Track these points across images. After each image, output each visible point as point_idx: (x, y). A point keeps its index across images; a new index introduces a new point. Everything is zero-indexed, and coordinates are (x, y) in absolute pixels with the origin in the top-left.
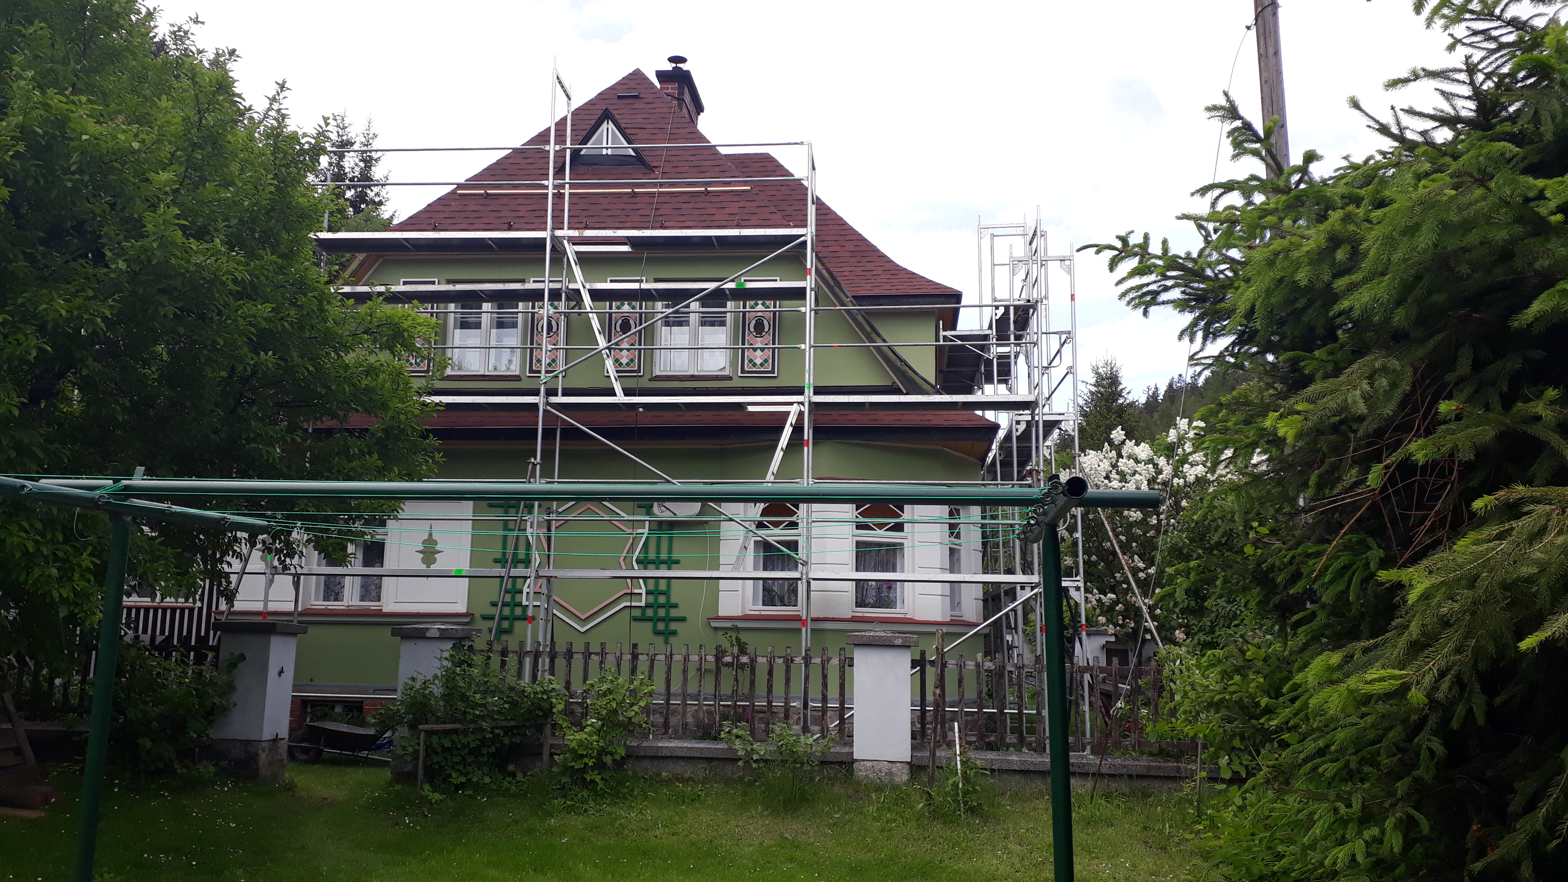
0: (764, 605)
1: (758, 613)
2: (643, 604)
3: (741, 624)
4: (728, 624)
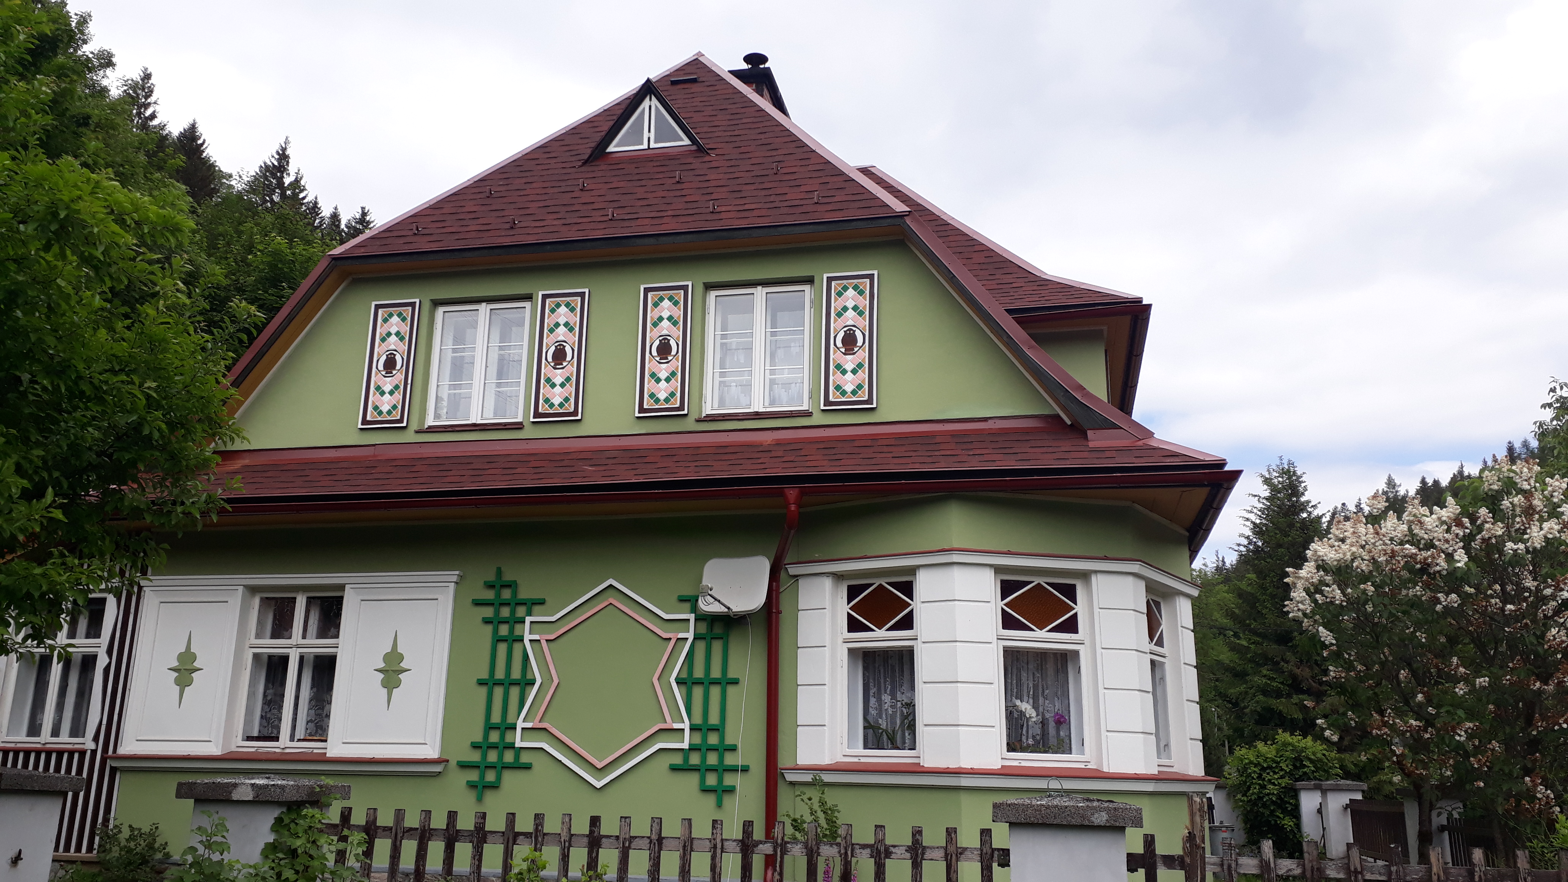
0: (866, 747)
1: (856, 760)
2: (685, 745)
3: (827, 778)
4: (808, 778)
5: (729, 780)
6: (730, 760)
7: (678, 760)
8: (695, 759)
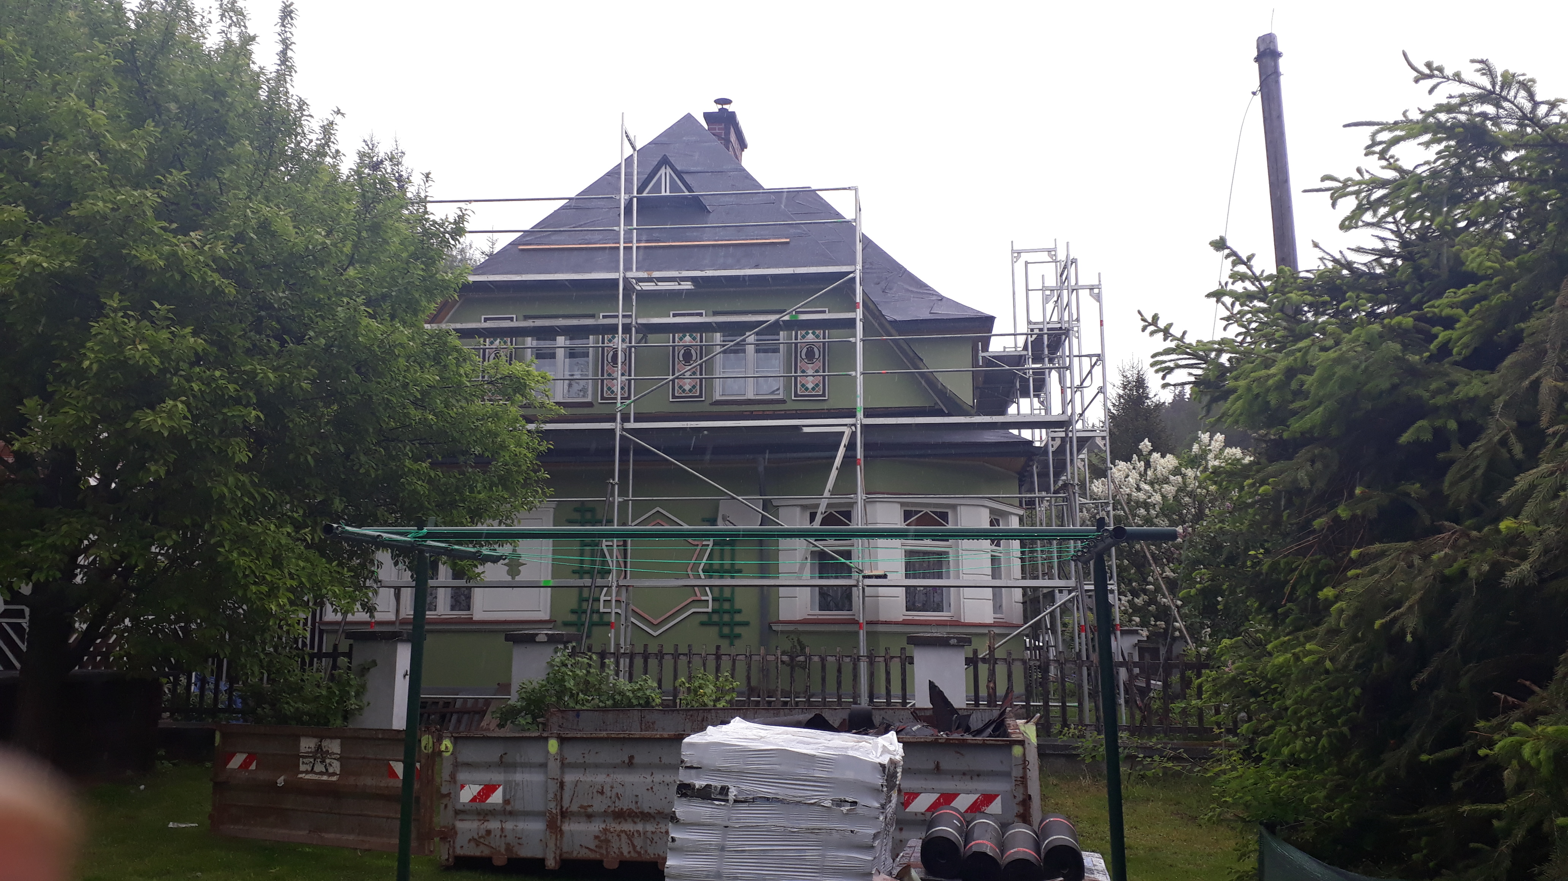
0: (821, 610)
1: (815, 617)
2: (710, 610)
3: (800, 627)
4: (791, 628)
5: (738, 630)
6: (738, 618)
7: (704, 618)
8: (715, 618)
